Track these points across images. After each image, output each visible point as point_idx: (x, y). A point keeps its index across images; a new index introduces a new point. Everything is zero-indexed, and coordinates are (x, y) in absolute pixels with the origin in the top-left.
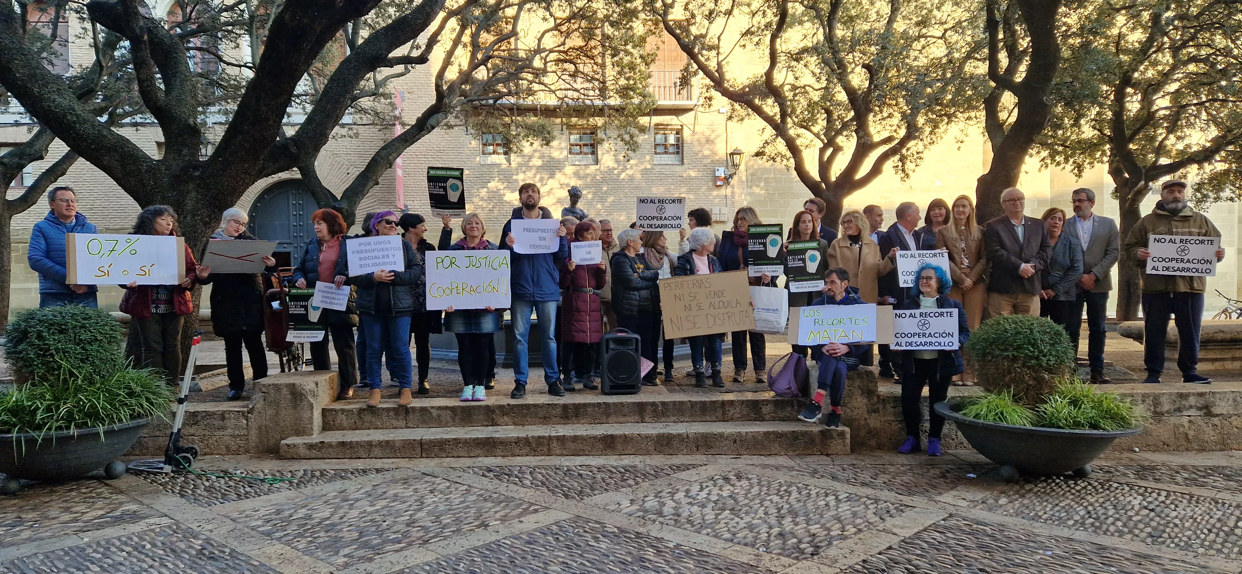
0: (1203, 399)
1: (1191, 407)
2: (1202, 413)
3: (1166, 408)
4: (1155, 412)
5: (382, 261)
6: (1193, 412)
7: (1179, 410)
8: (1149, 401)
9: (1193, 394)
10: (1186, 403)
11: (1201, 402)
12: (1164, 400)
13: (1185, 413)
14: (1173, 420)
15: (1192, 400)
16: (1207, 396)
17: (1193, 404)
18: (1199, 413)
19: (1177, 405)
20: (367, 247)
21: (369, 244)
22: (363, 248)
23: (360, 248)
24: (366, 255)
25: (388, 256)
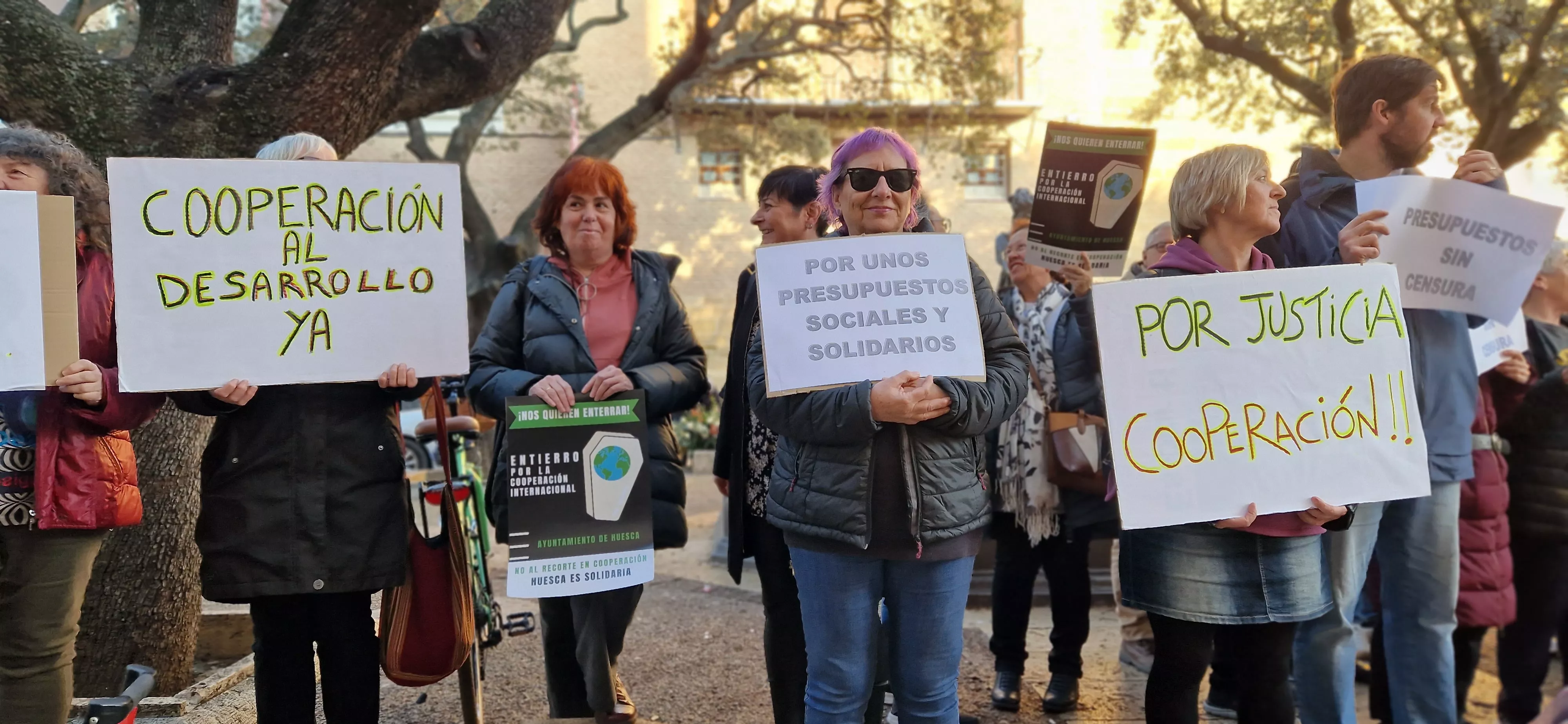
5: (897, 332)
20: (837, 278)
21: (846, 264)
22: (821, 279)
23: (809, 282)
24: (838, 307)
25: (920, 315)
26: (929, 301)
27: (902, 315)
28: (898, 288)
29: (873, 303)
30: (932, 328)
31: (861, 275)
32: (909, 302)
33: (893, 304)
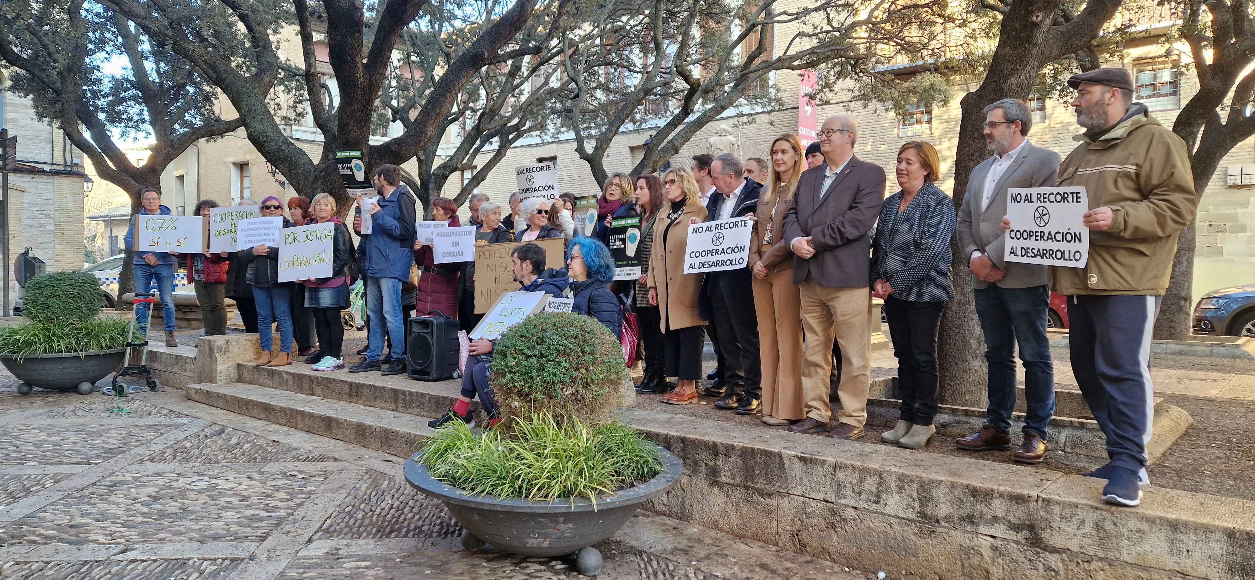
0: (1022, 507)
1: (995, 519)
2: (1020, 537)
3: (943, 510)
4: (922, 514)
6: (999, 530)
7: (971, 519)
8: (913, 490)
9: (1001, 495)
10: (985, 510)
11: (1018, 514)
12: (940, 493)
13: (982, 529)
14: (959, 537)
15: (998, 507)
16: (1032, 505)
17: (1000, 514)
18: (1012, 535)
19: (966, 510)
20: (254, 226)
21: (255, 223)
22: (250, 227)
23: (247, 227)
24: (252, 233)
25: (268, 234)
26: (271, 231)
27: (265, 234)
28: (265, 229)
29: (259, 232)
30: (271, 237)
31: (258, 226)
32: (266, 231)
33: (263, 232)
